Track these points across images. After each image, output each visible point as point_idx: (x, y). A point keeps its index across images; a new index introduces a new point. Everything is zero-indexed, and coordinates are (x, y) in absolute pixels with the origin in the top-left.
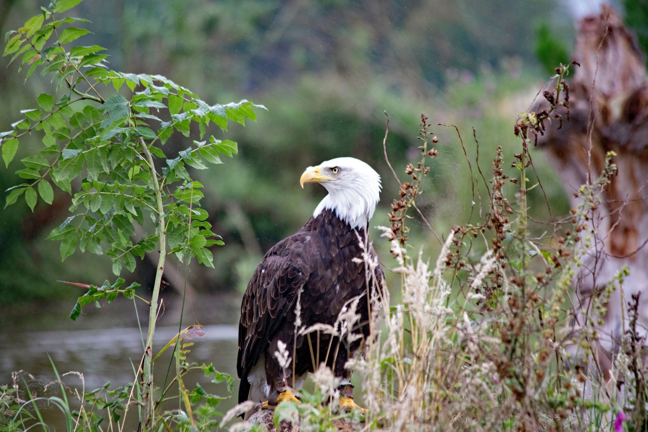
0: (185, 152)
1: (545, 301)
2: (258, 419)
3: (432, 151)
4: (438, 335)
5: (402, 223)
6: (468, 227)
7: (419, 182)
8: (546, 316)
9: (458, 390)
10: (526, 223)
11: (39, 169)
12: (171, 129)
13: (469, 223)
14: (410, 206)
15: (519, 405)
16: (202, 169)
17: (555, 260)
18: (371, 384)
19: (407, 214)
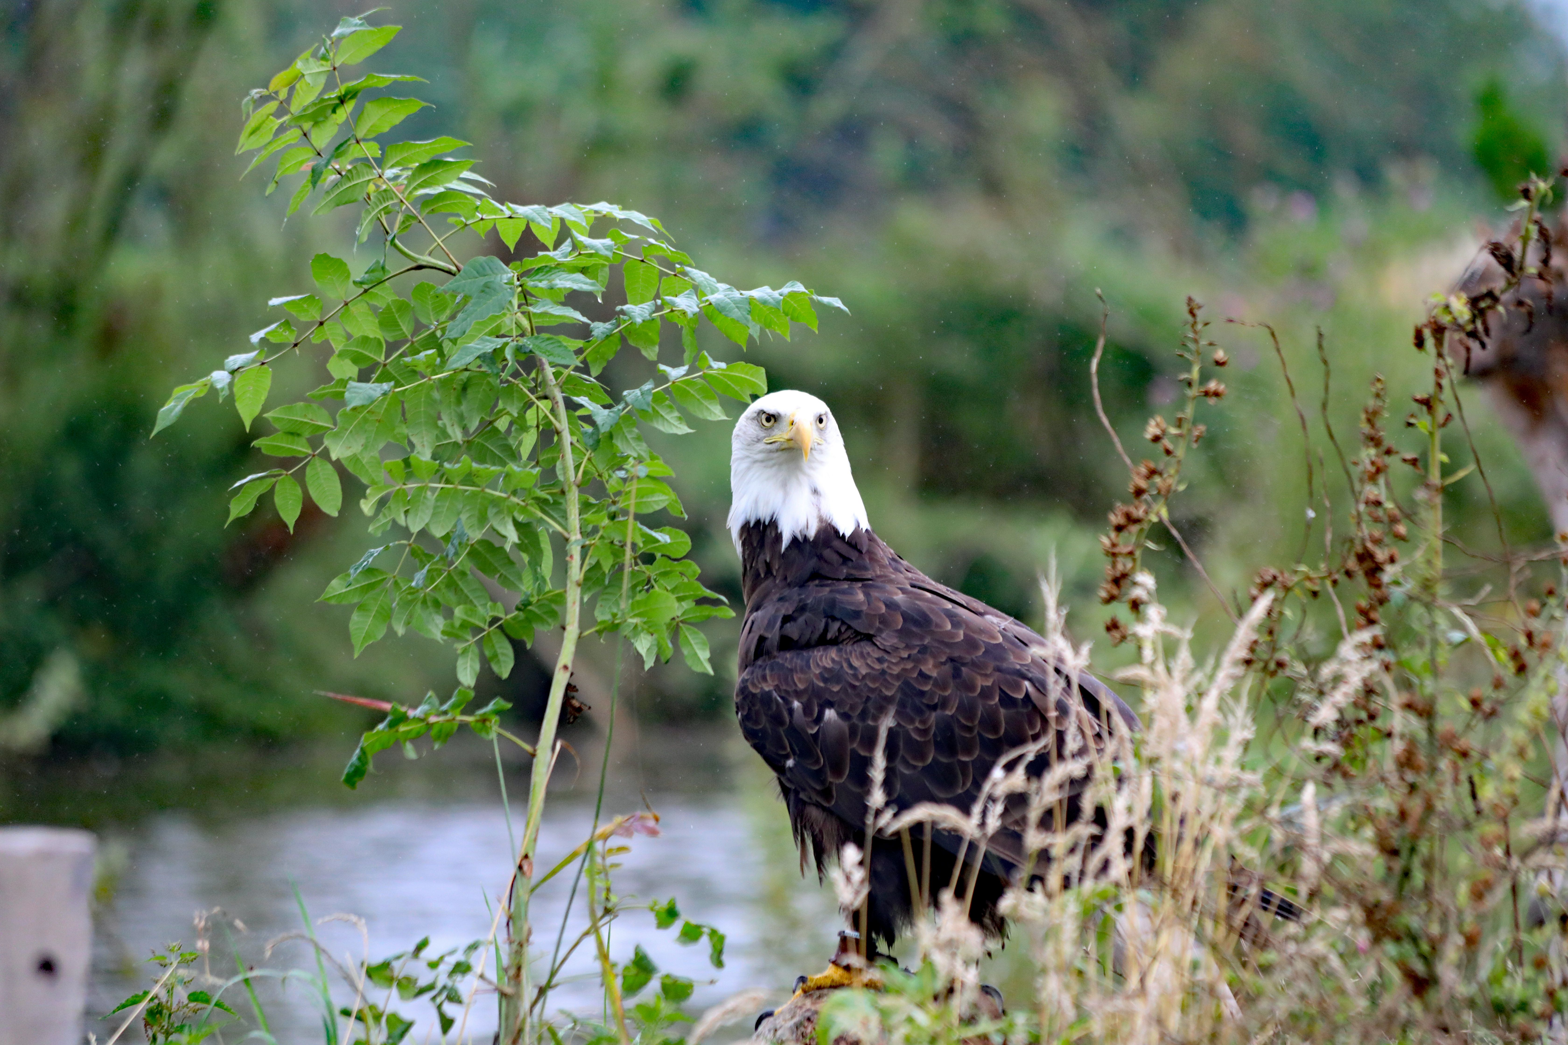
0: (637, 392)
1: (1485, 756)
2: (779, 1033)
3: (1212, 385)
4: (1220, 833)
5: (1134, 560)
6: (1296, 572)
7: (1179, 462)
8: (1488, 792)
9: (1266, 969)
10: (1440, 563)
11: (307, 434)
12: (616, 339)
13: (1299, 562)
14: (1155, 519)
15: (1417, 1007)
16: (680, 433)
17: (1515, 655)
18: (1057, 952)
19: (1149, 537)
